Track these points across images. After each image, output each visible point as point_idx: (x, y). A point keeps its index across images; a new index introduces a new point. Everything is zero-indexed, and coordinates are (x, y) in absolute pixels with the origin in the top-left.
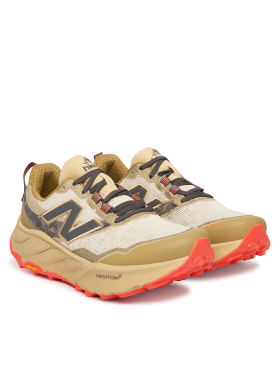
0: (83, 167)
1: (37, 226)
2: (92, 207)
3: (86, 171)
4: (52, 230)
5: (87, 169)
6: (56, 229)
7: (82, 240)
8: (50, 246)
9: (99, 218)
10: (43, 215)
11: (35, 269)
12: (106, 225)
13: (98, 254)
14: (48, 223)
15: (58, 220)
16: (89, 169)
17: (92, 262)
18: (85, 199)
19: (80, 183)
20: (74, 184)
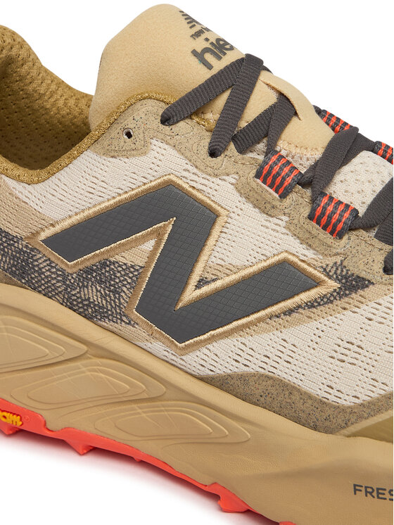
0: (194, 53)
1: (13, 273)
2: (266, 209)
3: (210, 67)
4: (93, 293)
5: (208, 57)
6: (115, 292)
7: (249, 340)
8: (85, 348)
9: (310, 254)
10: (43, 236)
11: (15, 420)
12: (352, 284)
13: (346, 401)
14: (72, 267)
15: (118, 258)
16: (219, 58)
17: (315, 428)
18: (230, 179)
19: (190, 117)
20: (166, 120)
